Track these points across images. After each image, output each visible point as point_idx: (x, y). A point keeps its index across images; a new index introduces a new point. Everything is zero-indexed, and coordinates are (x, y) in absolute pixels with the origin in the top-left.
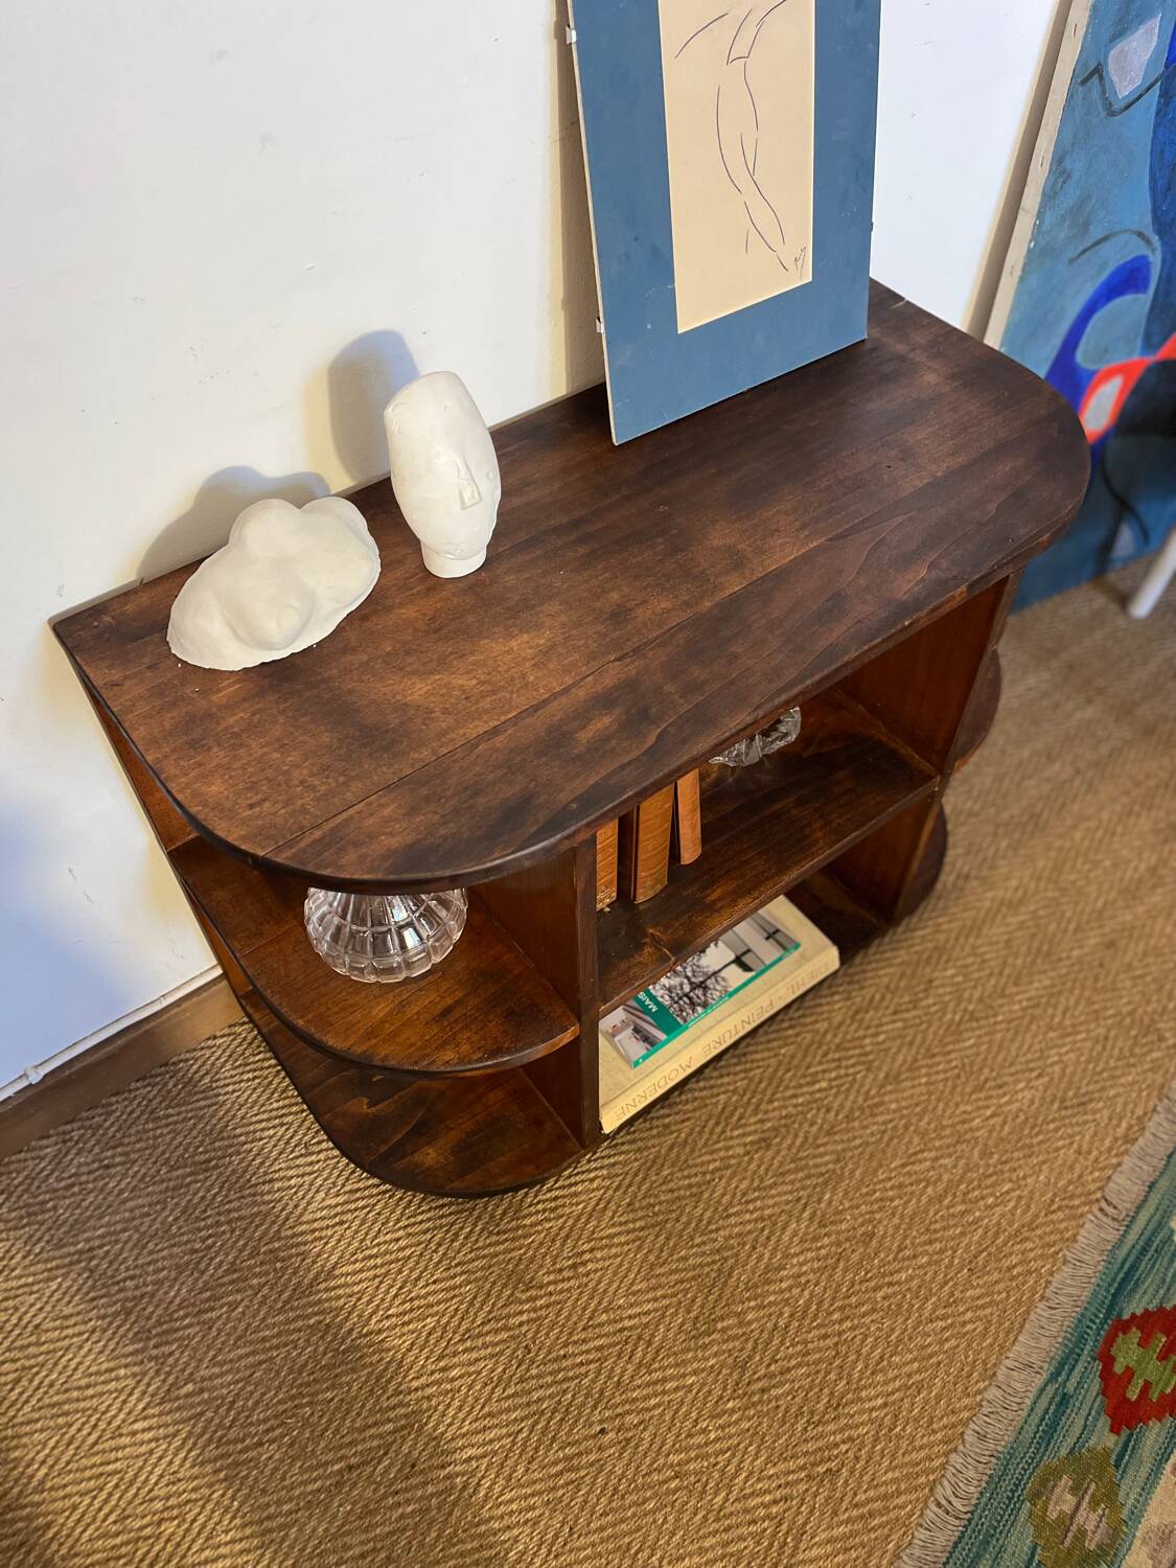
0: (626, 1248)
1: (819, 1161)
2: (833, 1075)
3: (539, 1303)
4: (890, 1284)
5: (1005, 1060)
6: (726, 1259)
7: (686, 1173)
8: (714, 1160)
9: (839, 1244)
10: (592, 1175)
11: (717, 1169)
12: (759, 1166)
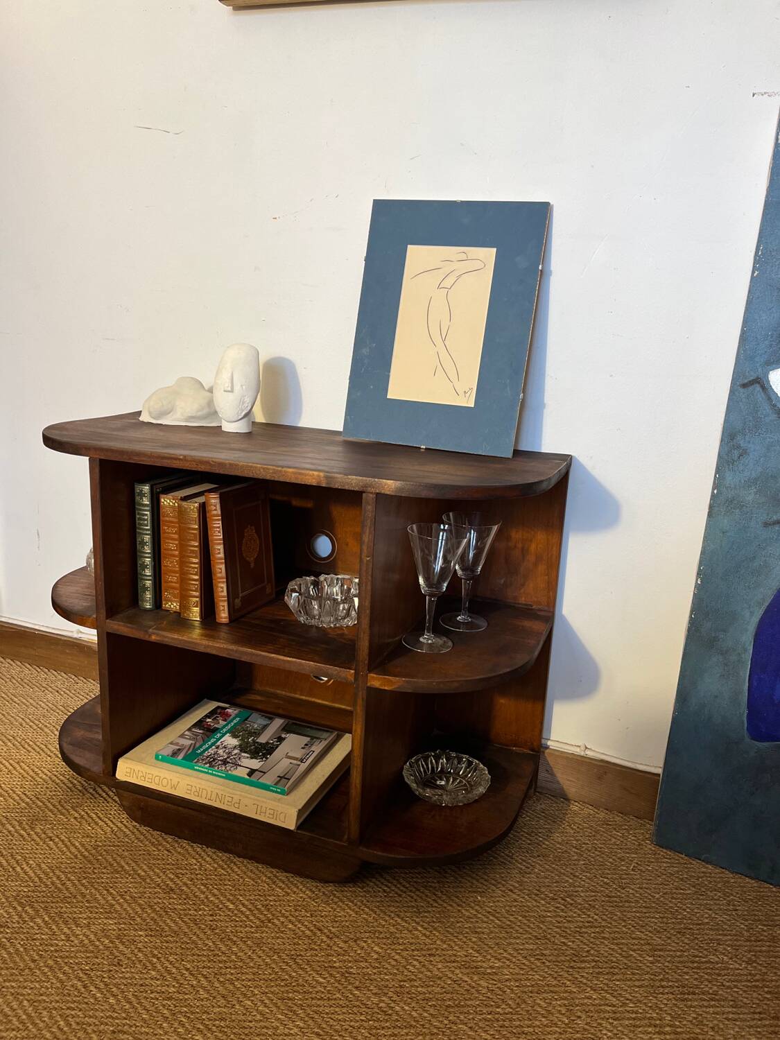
0: (68, 853)
1: (168, 921)
2: (244, 909)
3: (22, 832)
4: (85, 987)
5: (319, 1006)
6: (75, 897)
7: (130, 862)
8: (145, 872)
9: (107, 948)
10: (112, 826)
11: (139, 875)
12: (150, 893)
